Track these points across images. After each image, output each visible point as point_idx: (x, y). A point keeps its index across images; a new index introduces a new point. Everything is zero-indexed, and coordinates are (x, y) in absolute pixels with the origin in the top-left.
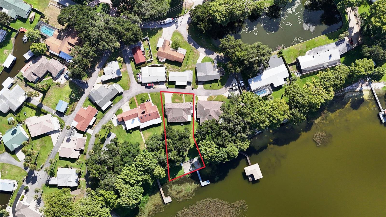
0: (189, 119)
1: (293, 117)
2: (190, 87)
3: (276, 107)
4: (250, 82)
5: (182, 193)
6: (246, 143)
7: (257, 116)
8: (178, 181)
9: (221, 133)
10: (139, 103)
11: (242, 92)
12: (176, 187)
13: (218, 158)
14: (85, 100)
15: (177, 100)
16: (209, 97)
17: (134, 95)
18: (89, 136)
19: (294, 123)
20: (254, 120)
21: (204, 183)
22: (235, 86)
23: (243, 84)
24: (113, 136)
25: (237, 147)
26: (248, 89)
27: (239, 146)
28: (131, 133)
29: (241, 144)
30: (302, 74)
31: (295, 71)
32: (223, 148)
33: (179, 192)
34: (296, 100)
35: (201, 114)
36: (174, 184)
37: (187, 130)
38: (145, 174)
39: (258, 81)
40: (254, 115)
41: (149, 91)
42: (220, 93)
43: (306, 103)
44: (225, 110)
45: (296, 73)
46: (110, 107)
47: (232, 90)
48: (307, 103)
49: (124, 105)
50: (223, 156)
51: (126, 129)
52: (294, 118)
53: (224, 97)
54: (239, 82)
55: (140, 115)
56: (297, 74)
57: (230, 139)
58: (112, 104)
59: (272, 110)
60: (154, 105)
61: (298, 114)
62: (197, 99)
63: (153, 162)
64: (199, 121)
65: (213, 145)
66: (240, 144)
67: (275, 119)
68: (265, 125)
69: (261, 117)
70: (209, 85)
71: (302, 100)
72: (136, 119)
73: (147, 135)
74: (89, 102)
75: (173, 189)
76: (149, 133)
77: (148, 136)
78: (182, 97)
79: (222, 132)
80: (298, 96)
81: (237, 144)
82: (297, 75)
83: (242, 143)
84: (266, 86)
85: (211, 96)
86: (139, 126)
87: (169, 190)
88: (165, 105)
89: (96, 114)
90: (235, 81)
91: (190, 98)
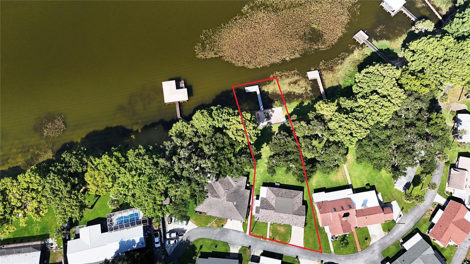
0: (264, 192)
1: (85, 159)
2: (254, 252)
3: (108, 178)
4: (143, 240)
5: (289, 82)
6: (177, 130)
7: (147, 167)
8: (293, 99)
9: (215, 150)
10: (351, 236)
11: (161, 227)
12: (297, 90)
13: (229, 112)
14: (451, 259)
15: (282, 230)
16: (222, 226)
17: (360, 254)
18: (441, 192)
19: (85, 150)
20: (153, 161)
21: (255, 89)
22: (172, 239)
23: (157, 240)
24: (400, 183)
25: (192, 126)
26: (150, 231)
27: (189, 126)
28: (368, 185)
29: (185, 129)
30: (43, 242)
31: (54, 251)
32: (217, 127)
33: (295, 83)
34: (69, 185)
35: (243, 196)
36: (300, 96)
37: (272, 170)
38: (351, 108)
39: (128, 241)
40: (150, 169)
41: (331, 258)
42: (202, 230)
43: (52, 177)
44: (201, 189)
45: (54, 246)
46: (406, 238)
47: (179, 232)
48: (49, 177)
49: (379, 238)
50: (219, 114)
51: (377, 193)
52: (82, 156)
53: (196, 222)
54: (163, 245)
55: (352, 212)
56: (52, 244)
57: (202, 139)
58: (403, 243)
59: (117, 174)
60: (325, 227)
61: (74, 161)
62: (244, 225)
63: (338, 122)
64: (248, 185)
65: (233, 133)
66: (187, 129)
67: (115, 158)
68: (137, 150)
69: (140, 163)
70: (219, 250)
71: (57, 183)
72: (359, 207)
73: (339, 177)
74: (444, 254)
75: (304, 89)
76: (336, 178)
77: (339, 174)
78: (271, 234)
79: (214, 152)
80: (62, 194)
81: (191, 129)
82: (53, 242)
83: (183, 130)
84: (116, 229)
85: (219, 226)
86: (354, 193)
87: (309, 88)
88: (306, 224)
89: (431, 230)
90: (168, 250)
91: (257, 229)
